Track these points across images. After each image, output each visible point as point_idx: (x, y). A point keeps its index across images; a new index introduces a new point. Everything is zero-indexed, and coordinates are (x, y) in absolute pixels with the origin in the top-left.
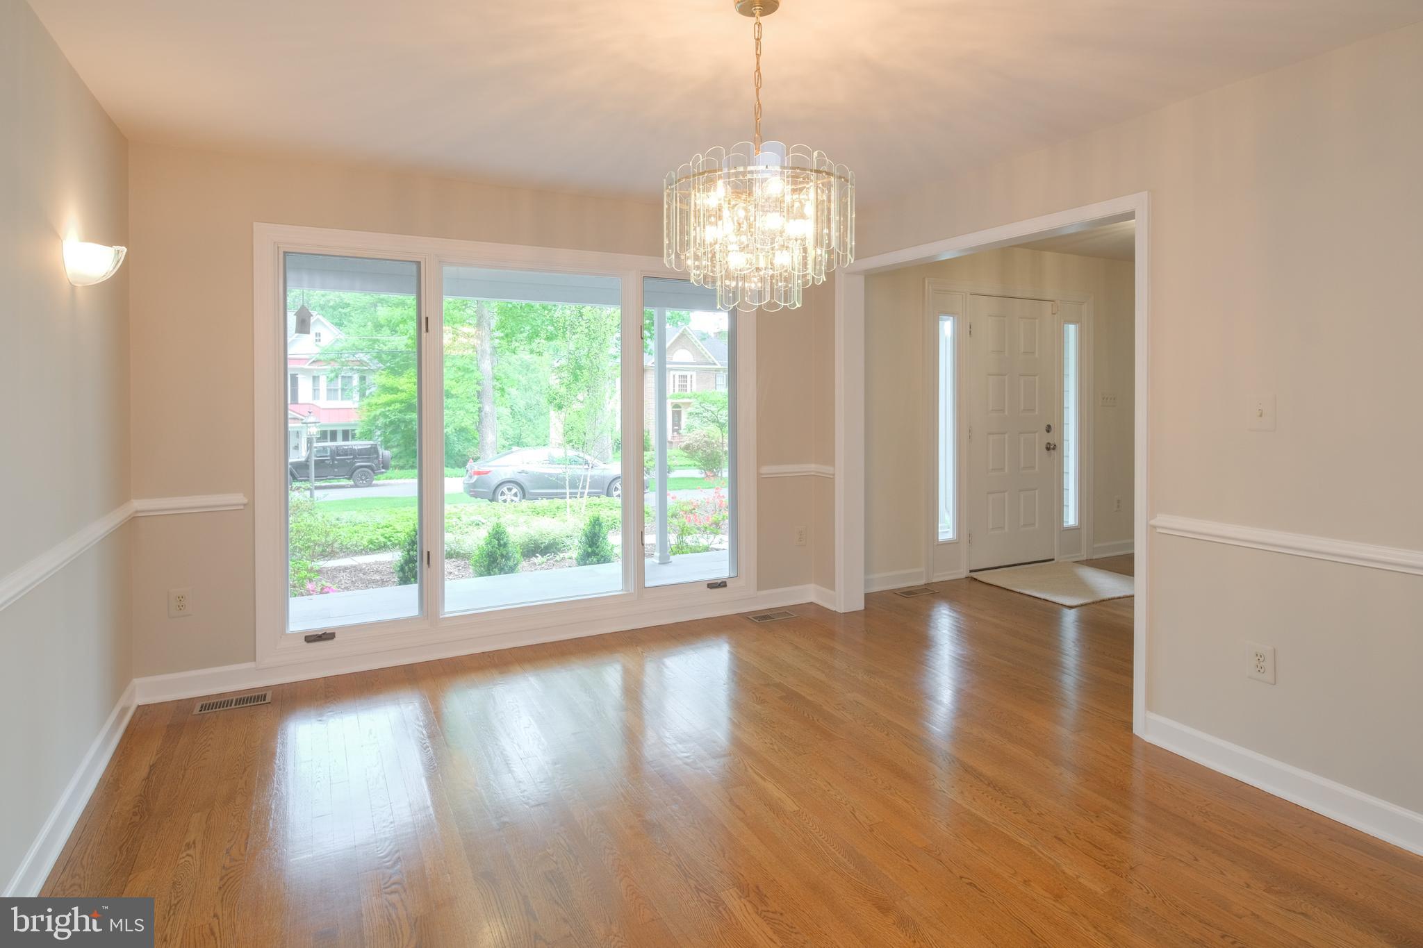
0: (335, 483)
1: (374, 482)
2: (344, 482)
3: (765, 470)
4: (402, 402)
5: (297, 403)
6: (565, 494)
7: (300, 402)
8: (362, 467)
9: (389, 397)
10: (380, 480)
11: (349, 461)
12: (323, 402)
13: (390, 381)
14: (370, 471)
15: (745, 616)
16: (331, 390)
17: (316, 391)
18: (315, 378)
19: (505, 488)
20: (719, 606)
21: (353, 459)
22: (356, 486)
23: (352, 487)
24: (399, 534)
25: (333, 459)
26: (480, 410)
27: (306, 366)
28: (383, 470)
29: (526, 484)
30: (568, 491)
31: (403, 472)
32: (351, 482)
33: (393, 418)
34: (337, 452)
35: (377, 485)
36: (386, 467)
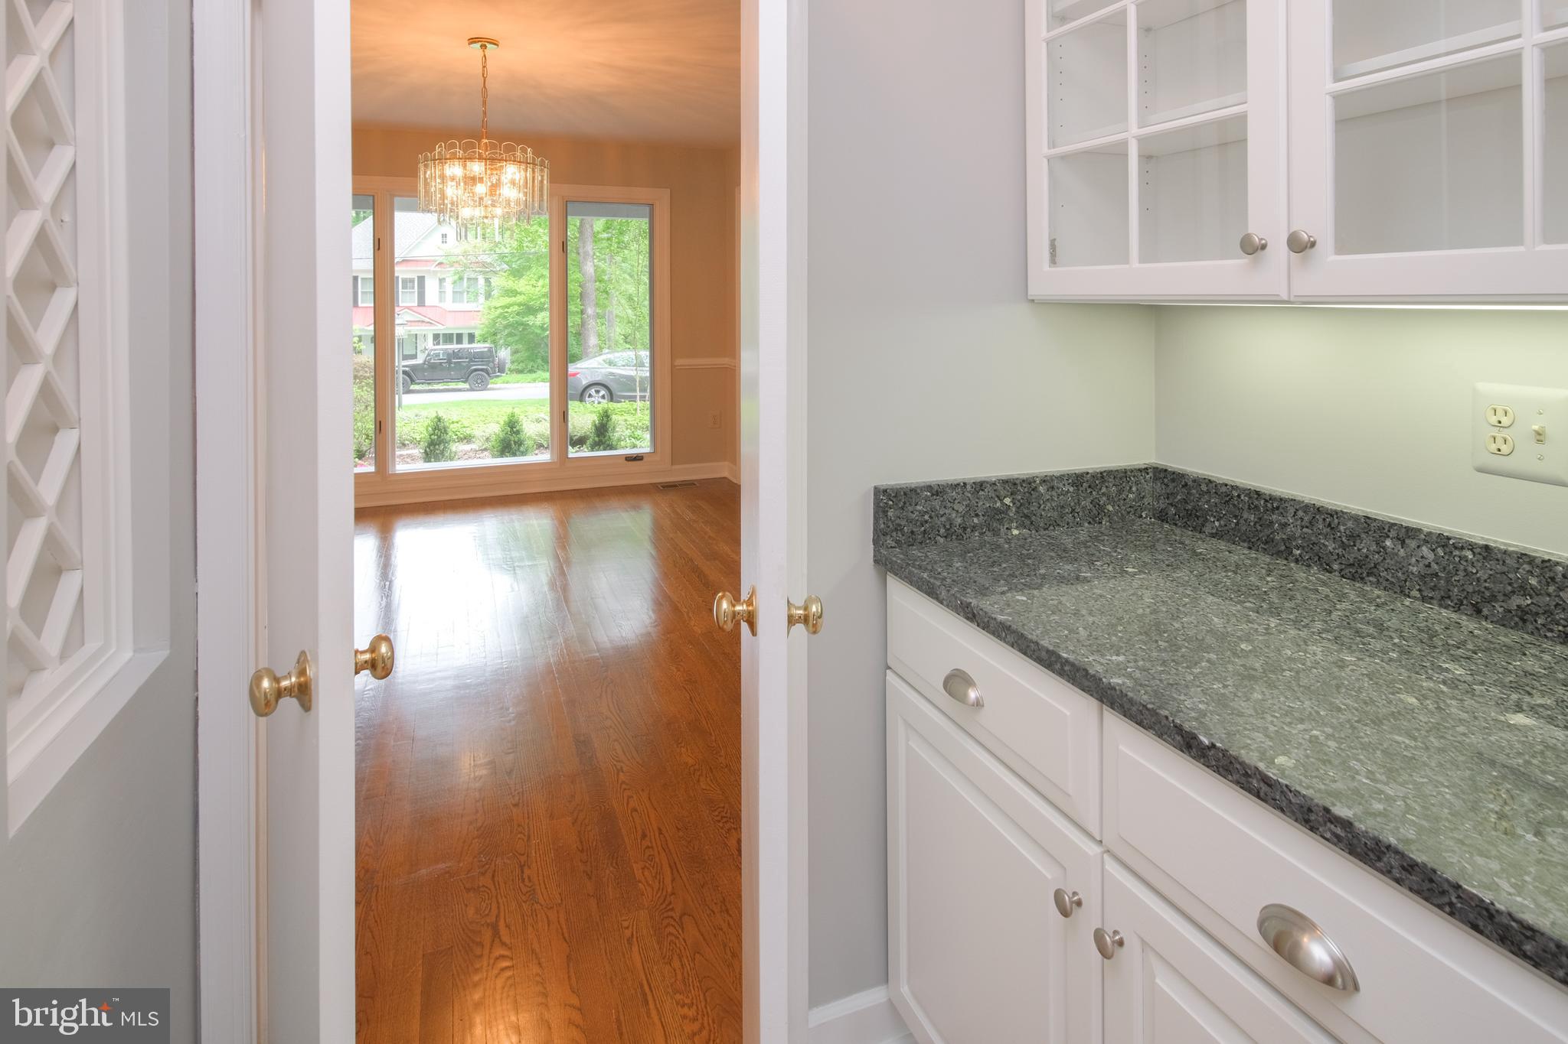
0: (453, 386)
1: (489, 387)
2: (461, 385)
3: (679, 362)
4: (520, 305)
5: (424, 306)
6: (635, 397)
7: (426, 305)
8: (476, 370)
9: (507, 300)
10: (496, 383)
11: (464, 364)
12: (449, 304)
13: (511, 284)
14: (485, 374)
15: (655, 485)
16: (457, 292)
17: (442, 293)
18: (442, 281)
19: (593, 390)
20: (638, 476)
21: (469, 362)
22: (472, 390)
23: (468, 390)
24: (464, 429)
25: (449, 362)
26: (582, 312)
27: (432, 268)
28: (498, 374)
29: (613, 386)
30: (638, 394)
31: (520, 376)
32: (466, 386)
33: (511, 320)
34: (455, 354)
35: (493, 389)
36: (502, 370)
